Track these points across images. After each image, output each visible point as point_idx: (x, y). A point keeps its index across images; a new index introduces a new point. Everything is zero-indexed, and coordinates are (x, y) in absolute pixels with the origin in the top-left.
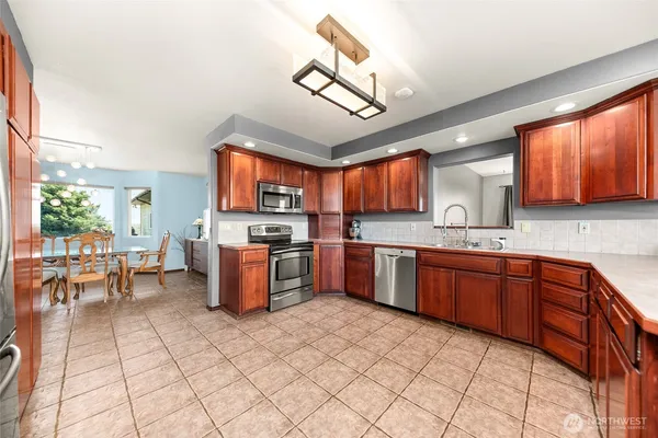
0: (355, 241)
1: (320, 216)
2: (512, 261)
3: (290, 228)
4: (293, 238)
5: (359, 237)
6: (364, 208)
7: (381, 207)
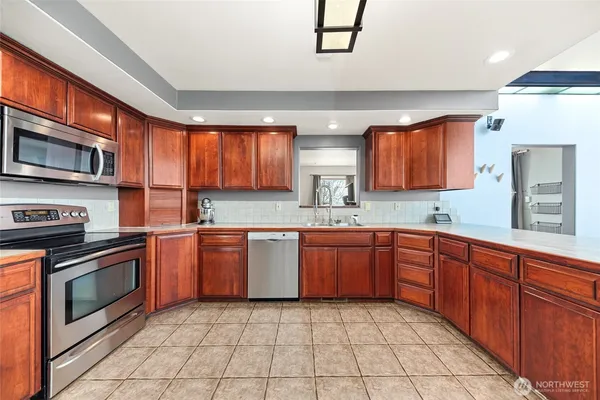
0: (207, 226)
1: (147, 191)
2: (379, 234)
3: (84, 209)
4: (88, 228)
5: (211, 221)
6: (223, 183)
7: (248, 184)
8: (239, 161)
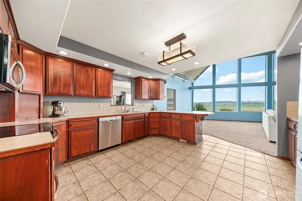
1: (17, 95)
6: (75, 92)
7: (91, 94)
8: (85, 81)
